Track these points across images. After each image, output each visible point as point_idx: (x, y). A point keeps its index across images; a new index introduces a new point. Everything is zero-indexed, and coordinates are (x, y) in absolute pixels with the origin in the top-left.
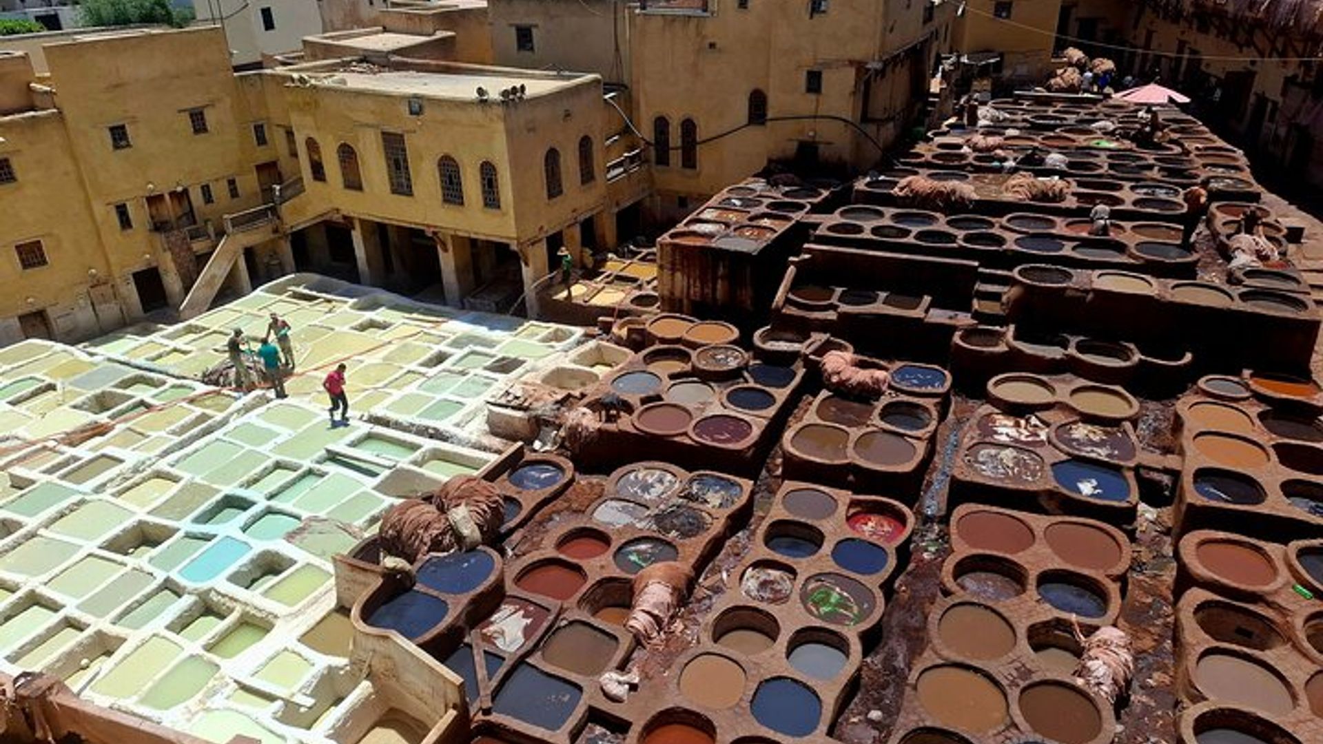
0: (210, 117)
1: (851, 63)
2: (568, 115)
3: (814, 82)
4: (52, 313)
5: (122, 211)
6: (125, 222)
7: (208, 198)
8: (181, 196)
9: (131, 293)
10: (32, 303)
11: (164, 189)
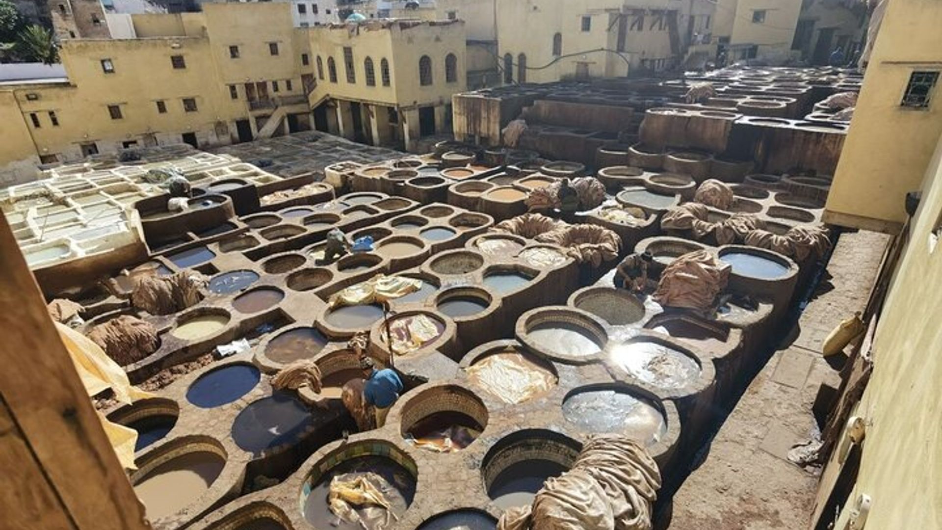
0: (280, 47)
1: (606, 10)
2: (438, 39)
3: (586, 24)
4: (197, 136)
5: (233, 88)
6: (234, 96)
7: (276, 89)
8: (263, 86)
9: (234, 130)
10: (188, 129)
11: (254, 80)
